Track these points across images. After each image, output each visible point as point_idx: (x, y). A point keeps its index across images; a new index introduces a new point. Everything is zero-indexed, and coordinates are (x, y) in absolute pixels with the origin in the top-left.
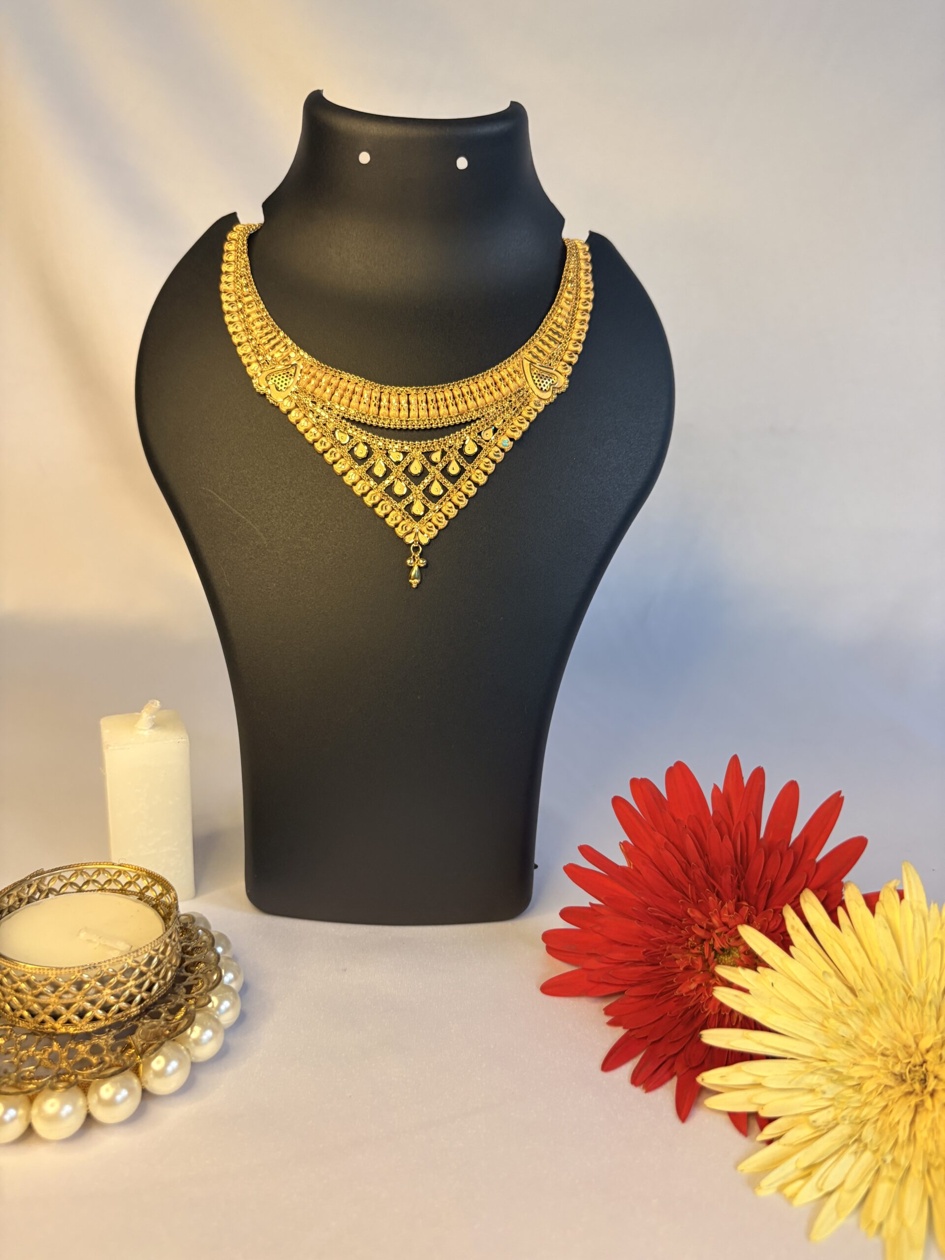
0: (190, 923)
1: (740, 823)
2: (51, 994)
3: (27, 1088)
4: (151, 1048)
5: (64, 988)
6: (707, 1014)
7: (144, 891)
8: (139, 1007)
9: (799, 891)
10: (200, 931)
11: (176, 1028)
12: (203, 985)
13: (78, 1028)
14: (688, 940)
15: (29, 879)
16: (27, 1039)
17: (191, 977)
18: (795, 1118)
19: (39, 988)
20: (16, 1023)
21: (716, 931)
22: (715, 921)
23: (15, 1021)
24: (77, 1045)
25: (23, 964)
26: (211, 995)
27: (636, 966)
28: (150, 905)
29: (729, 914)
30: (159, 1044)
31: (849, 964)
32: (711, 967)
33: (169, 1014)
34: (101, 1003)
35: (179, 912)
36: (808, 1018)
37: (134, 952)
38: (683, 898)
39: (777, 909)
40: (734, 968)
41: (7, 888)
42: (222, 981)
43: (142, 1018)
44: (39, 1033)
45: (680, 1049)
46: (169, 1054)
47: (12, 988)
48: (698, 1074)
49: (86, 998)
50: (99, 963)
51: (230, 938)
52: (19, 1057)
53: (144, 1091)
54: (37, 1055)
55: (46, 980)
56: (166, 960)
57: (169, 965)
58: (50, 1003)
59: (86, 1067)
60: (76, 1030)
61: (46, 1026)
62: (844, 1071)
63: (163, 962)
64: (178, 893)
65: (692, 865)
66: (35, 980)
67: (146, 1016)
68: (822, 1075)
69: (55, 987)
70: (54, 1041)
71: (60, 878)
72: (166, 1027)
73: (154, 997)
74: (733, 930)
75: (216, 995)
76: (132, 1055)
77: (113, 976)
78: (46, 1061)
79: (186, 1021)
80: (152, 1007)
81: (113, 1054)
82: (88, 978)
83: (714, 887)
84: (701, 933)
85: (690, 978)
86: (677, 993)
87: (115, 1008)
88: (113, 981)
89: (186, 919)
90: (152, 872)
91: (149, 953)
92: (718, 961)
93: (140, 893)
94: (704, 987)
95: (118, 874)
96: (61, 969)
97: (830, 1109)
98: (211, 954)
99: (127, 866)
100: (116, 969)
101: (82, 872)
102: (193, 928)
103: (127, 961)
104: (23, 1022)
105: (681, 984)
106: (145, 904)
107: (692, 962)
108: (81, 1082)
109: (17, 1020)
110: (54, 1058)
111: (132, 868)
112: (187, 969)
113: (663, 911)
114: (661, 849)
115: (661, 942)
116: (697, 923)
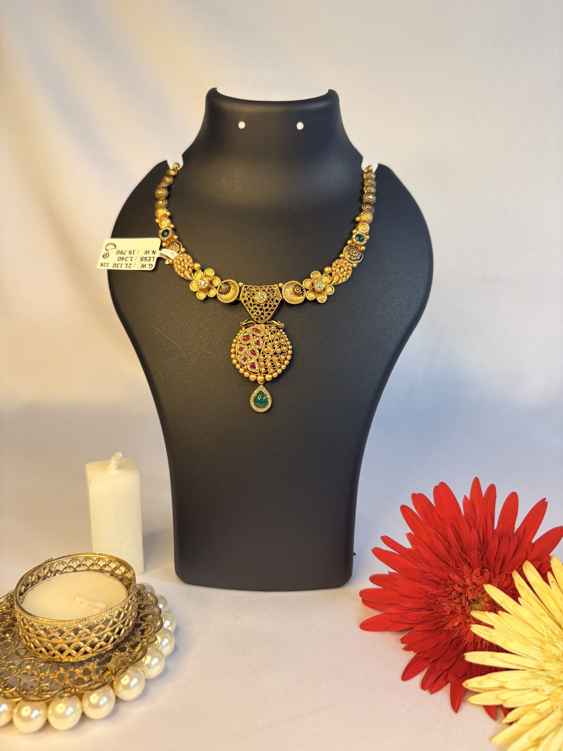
0: (142, 589)
1: (481, 519)
2: (59, 637)
3: (45, 697)
4: (120, 671)
5: (67, 633)
6: (466, 642)
7: (114, 570)
8: (113, 644)
9: (522, 561)
10: (149, 594)
11: (135, 657)
12: (151, 629)
13: (75, 659)
14: (451, 594)
15: (44, 564)
16: (44, 666)
17: (144, 624)
18: (526, 708)
19: (52, 633)
20: (37, 656)
21: (469, 588)
22: (468, 582)
23: (37, 654)
24: (75, 669)
25: (42, 619)
26: (156, 635)
27: (420, 611)
28: (117, 578)
29: (477, 577)
30: (125, 668)
31: (557, 608)
32: (467, 611)
33: (131, 648)
34: (89, 642)
35: (136, 583)
36: (533, 644)
37: (109, 610)
38: (447, 568)
39: (508, 574)
40: (483, 612)
41: (31, 570)
42: (163, 626)
43: (114, 652)
44: (51, 662)
45: (450, 665)
46: (132, 674)
47: (35, 634)
48: (464, 681)
49: (80, 639)
50: (88, 617)
51: (166, 598)
52: (40, 677)
53: (117, 698)
54: (51, 676)
55: (55, 628)
56: (129, 614)
57: (130, 617)
58: (58, 643)
59: (81, 683)
60: (73, 660)
61: (55, 658)
62: (556, 677)
63: (127, 615)
64: (135, 572)
65: (452, 546)
66: (49, 629)
67: (117, 650)
68: (542, 680)
69: (62, 632)
70: (61, 667)
71: (63, 563)
72: (129, 657)
73: (122, 638)
74: (480, 588)
75: (160, 635)
76: (109, 675)
77: (97, 625)
78: (56, 680)
79: (142, 652)
80: (121, 644)
81: (97, 675)
82: (81, 626)
83: (466, 560)
84: (460, 590)
85: (454, 620)
86: (446, 628)
87: (98, 645)
88: (98, 627)
89: (140, 587)
90: (119, 558)
91: (119, 610)
92: (471, 607)
93: (111, 571)
94: (463, 624)
95: (98, 560)
96: (65, 621)
97: (549, 701)
98: (155, 609)
99: (104, 555)
100: (98, 621)
101: (76, 559)
102: (144, 593)
103: (105, 615)
104: (42, 655)
105: (448, 623)
106: (114, 578)
107: (455, 608)
108: (79, 692)
109: (38, 654)
110: (61, 678)
111: (107, 556)
112: (142, 619)
113: (435, 576)
114: (432, 537)
115: (435, 595)
116: (456, 583)
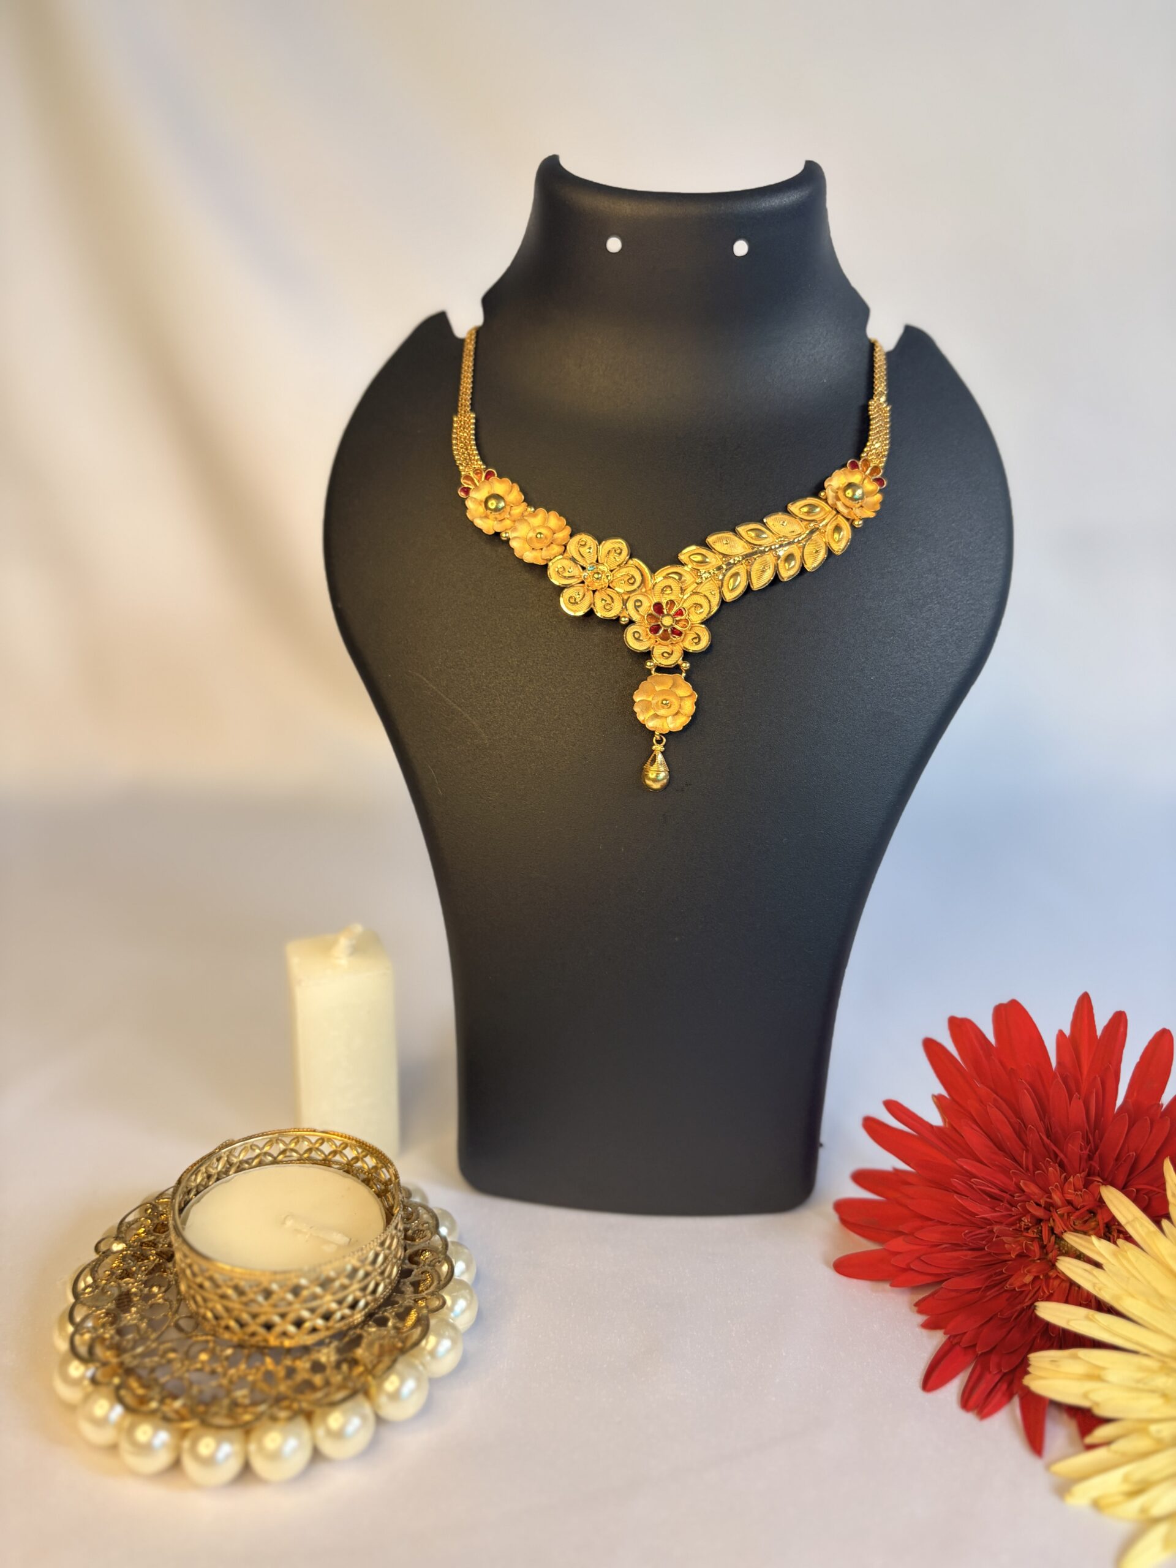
1: (1093, 1078)
2: (263, 1302)
3: (243, 1419)
4: (382, 1365)
5: (279, 1295)
7: (352, 1162)
8: (363, 1313)
11: (407, 1338)
12: (431, 1281)
13: (295, 1341)
14: (1020, 1220)
15: (218, 1152)
16: (234, 1354)
17: (417, 1270)
19: (249, 1294)
20: (219, 1334)
21: (1060, 1211)
22: (1057, 1198)
23: (219, 1331)
24: (295, 1359)
25: (227, 1266)
26: (443, 1294)
27: (956, 1250)
28: (361, 1180)
29: (1075, 1191)
30: (391, 1359)
32: (1050, 1255)
33: (397, 1320)
34: (322, 1310)
37: (358, 1251)
38: (1016, 1169)
41: (195, 1164)
42: (454, 1274)
43: (367, 1327)
44: (248, 1347)
45: (1017, 1363)
46: (404, 1371)
47: (216, 1294)
49: (304, 1305)
50: (319, 1265)
51: (450, 1215)
52: (228, 1377)
53: (377, 1417)
54: (249, 1375)
55: (256, 1286)
56: (391, 1256)
57: (394, 1261)
58: (261, 1312)
59: (310, 1391)
60: (292, 1342)
61: (256, 1338)
64: (397, 1168)
65: (1028, 1128)
66: (245, 1286)
67: (370, 1323)
69: (268, 1294)
70: (266, 1356)
71: (253, 1147)
72: (397, 1337)
73: (379, 1299)
75: (450, 1294)
76: (361, 1374)
77: (335, 1279)
78: (260, 1382)
80: (378, 1312)
81: (339, 1374)
82: (307, 1282)
83: (1056, 1156)
84: (1038, 1213)
86: (1008, 1286)
87: (338, 1315)
88: (337, 1284)
90: (361, 1140)
91: (375, 1250)
92: (1059, 1248)
93: (347, 1164)
94: (1042, 1280)
95: (320, 1141)
96: (275, 1273)
98: (436, 1238)
99: (332, 1132)
100: (338, 1271)
101: (278, 1140)
102: (411, 1204)
103: (352, 1262)
104: (229, 1333)
105: (1012, 1275)
106: (353, 1177)
107: (1027, 1248)
108: (305, 1410)
109: (221, 1330)
111: (338, 1135)
112: (412, 1259)
113: (992, 1184)
114: (988, 1107)
115: (988, 1222)
116: (1032, 1199)
